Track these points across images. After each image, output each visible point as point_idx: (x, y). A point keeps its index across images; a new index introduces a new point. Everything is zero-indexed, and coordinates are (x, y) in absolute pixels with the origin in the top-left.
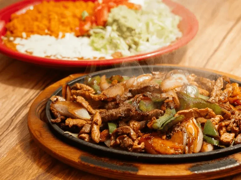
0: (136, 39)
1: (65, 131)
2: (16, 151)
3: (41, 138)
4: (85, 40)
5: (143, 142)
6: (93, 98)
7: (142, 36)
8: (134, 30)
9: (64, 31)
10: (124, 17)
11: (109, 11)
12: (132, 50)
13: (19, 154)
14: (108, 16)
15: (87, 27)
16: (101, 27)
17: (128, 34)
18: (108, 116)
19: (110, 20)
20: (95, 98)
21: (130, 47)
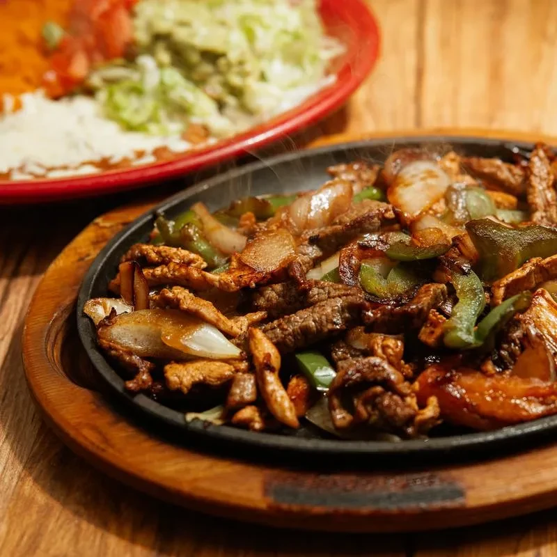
0: (235, 80)
1: (185, 411)
2: (29, 502)
3: (110, 450)
4: (82, 104)
5: (431, 395)
6: (217, 284)
7: (248, 67)
8: (223, 55)
9: (17, 92)
10: (183, 24)
11: (132, 14)
12: (229, 111)
13: (46, 513)
14: (134, 29)
15: (79, 67)
16: (120, 61)
17: (207, 68)
18: (294, 334)
19: (142, 37)
20: (226, 284)
21: (221, 105)
